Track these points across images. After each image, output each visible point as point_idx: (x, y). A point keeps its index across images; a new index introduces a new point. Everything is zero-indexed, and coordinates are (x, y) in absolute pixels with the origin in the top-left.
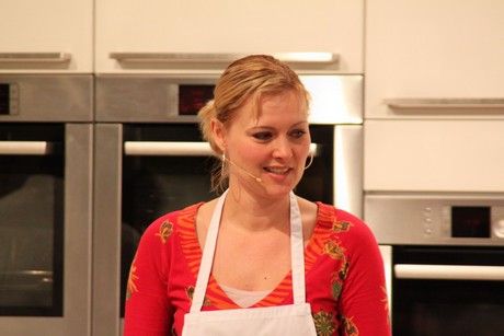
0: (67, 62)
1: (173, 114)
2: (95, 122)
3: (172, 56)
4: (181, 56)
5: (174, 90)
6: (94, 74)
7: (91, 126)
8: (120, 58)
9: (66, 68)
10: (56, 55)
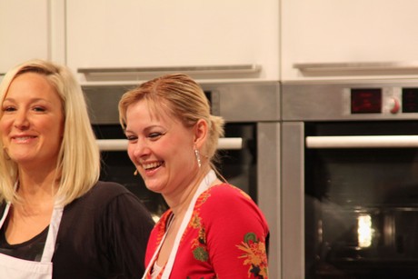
0: (258, 71)
1: (346, 113)
2: (281, 121)
3: (345, 65)
4: (352, 65)
5: (347, 94)
6: (280, 82)
7: (278, 125)
8: (302, 68)
9: (257, 77)
10: (249, 67)
